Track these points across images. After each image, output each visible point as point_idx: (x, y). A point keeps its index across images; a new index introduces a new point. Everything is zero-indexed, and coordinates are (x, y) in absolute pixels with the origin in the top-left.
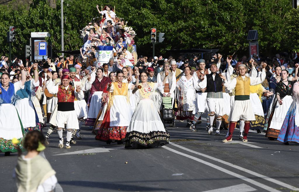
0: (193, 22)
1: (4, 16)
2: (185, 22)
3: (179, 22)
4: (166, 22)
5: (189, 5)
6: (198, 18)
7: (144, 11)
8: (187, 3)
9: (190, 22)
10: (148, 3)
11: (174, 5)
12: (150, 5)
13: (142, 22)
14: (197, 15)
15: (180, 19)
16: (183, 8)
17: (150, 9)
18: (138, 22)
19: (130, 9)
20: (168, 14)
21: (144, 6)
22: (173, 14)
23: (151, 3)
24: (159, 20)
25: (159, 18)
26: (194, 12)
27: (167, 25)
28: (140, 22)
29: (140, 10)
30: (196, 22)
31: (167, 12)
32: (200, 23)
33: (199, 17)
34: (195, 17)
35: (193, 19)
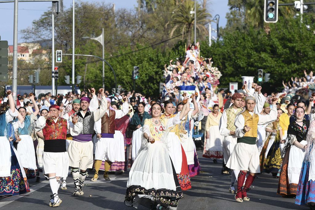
0: (305, 65)
1: (150, 58)
2: (298, 65)
3: (293, 65)
4: (282, 64)
5: (302, 51)
6: (309, 62)
7: (263, 55)
8: (300, 48)
9: (303, 65)
10: (268, 49)
11: (289, 50)
12: (270, 50)
13: (262, 64)
14: (309, 59)
15: (294, 62)
16: (297, 53)
17: (269, 53)
18: (258, 65)
19: (252, 53)
20: (284, 58)
21: (265, 51)
22: (288, 58)
23: (271, 48)
24: (276, 62)
25: (277, 61)
26: (307, 56)
27: (282, 67)
28: (260, 64)
29: (260, 54)
30: (307, 65)
31: (283, 56)
32: (311, 66)
33: (310, 60)
34: (306, 60)
35: (305, 62)
